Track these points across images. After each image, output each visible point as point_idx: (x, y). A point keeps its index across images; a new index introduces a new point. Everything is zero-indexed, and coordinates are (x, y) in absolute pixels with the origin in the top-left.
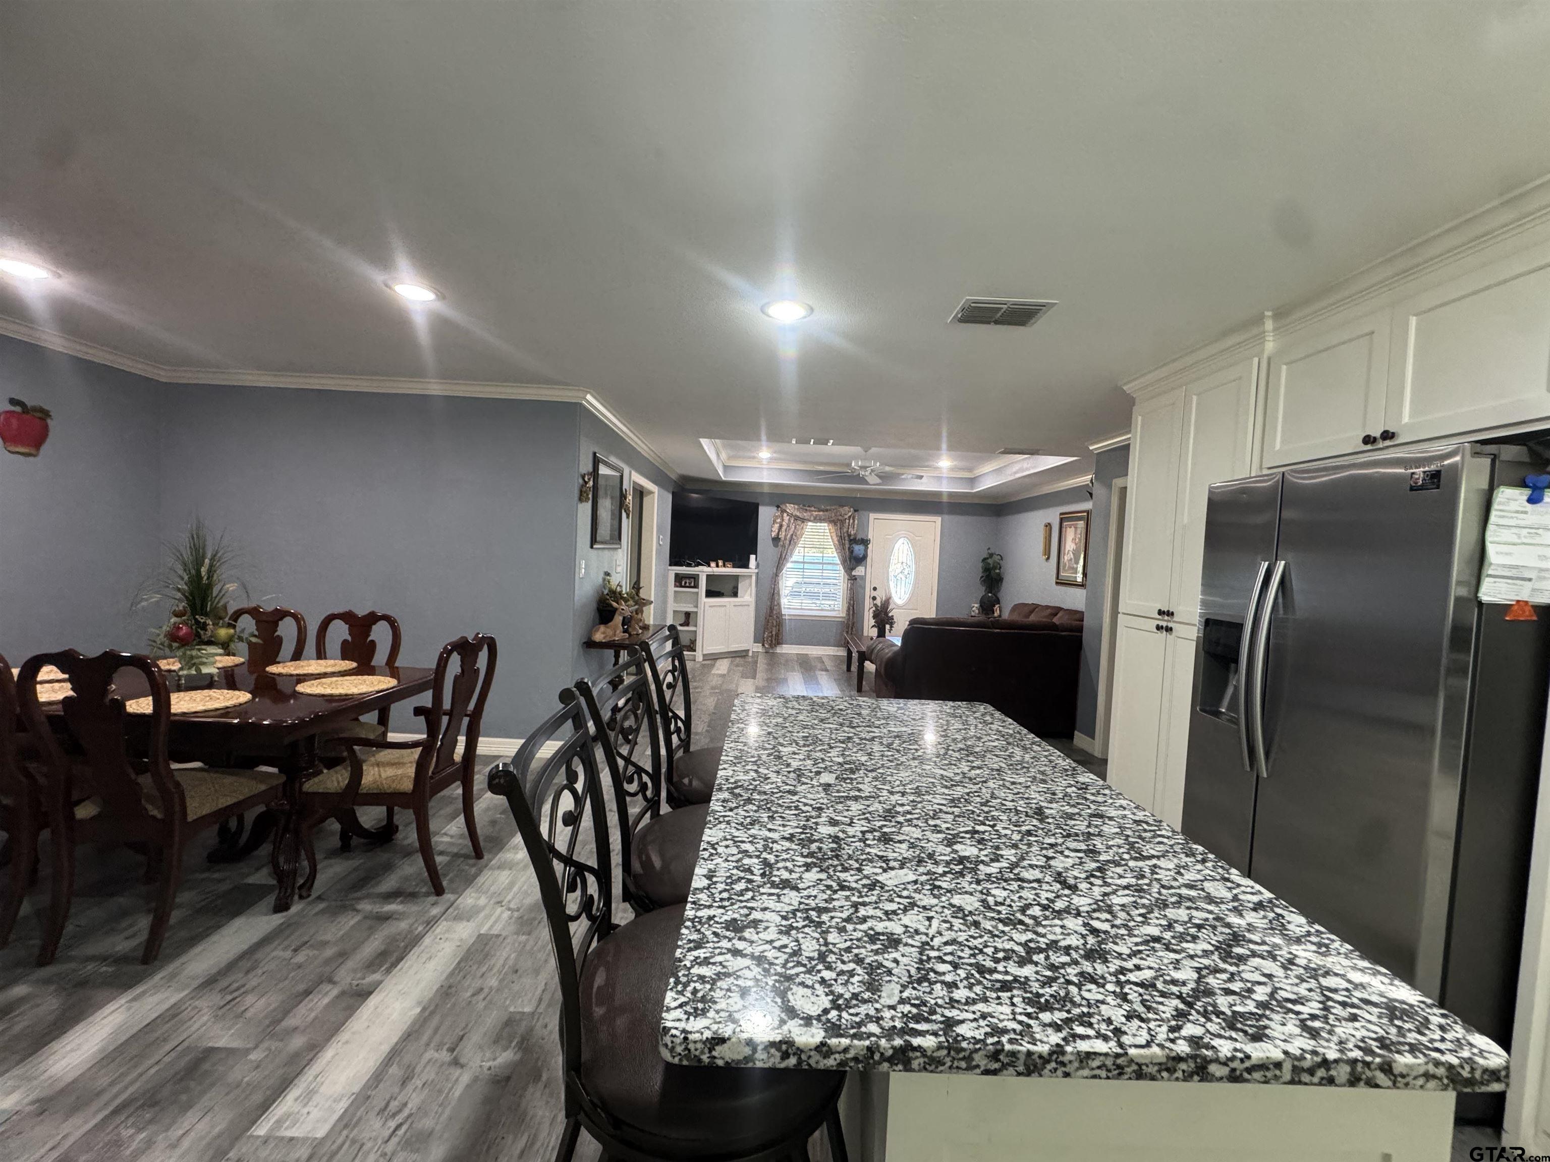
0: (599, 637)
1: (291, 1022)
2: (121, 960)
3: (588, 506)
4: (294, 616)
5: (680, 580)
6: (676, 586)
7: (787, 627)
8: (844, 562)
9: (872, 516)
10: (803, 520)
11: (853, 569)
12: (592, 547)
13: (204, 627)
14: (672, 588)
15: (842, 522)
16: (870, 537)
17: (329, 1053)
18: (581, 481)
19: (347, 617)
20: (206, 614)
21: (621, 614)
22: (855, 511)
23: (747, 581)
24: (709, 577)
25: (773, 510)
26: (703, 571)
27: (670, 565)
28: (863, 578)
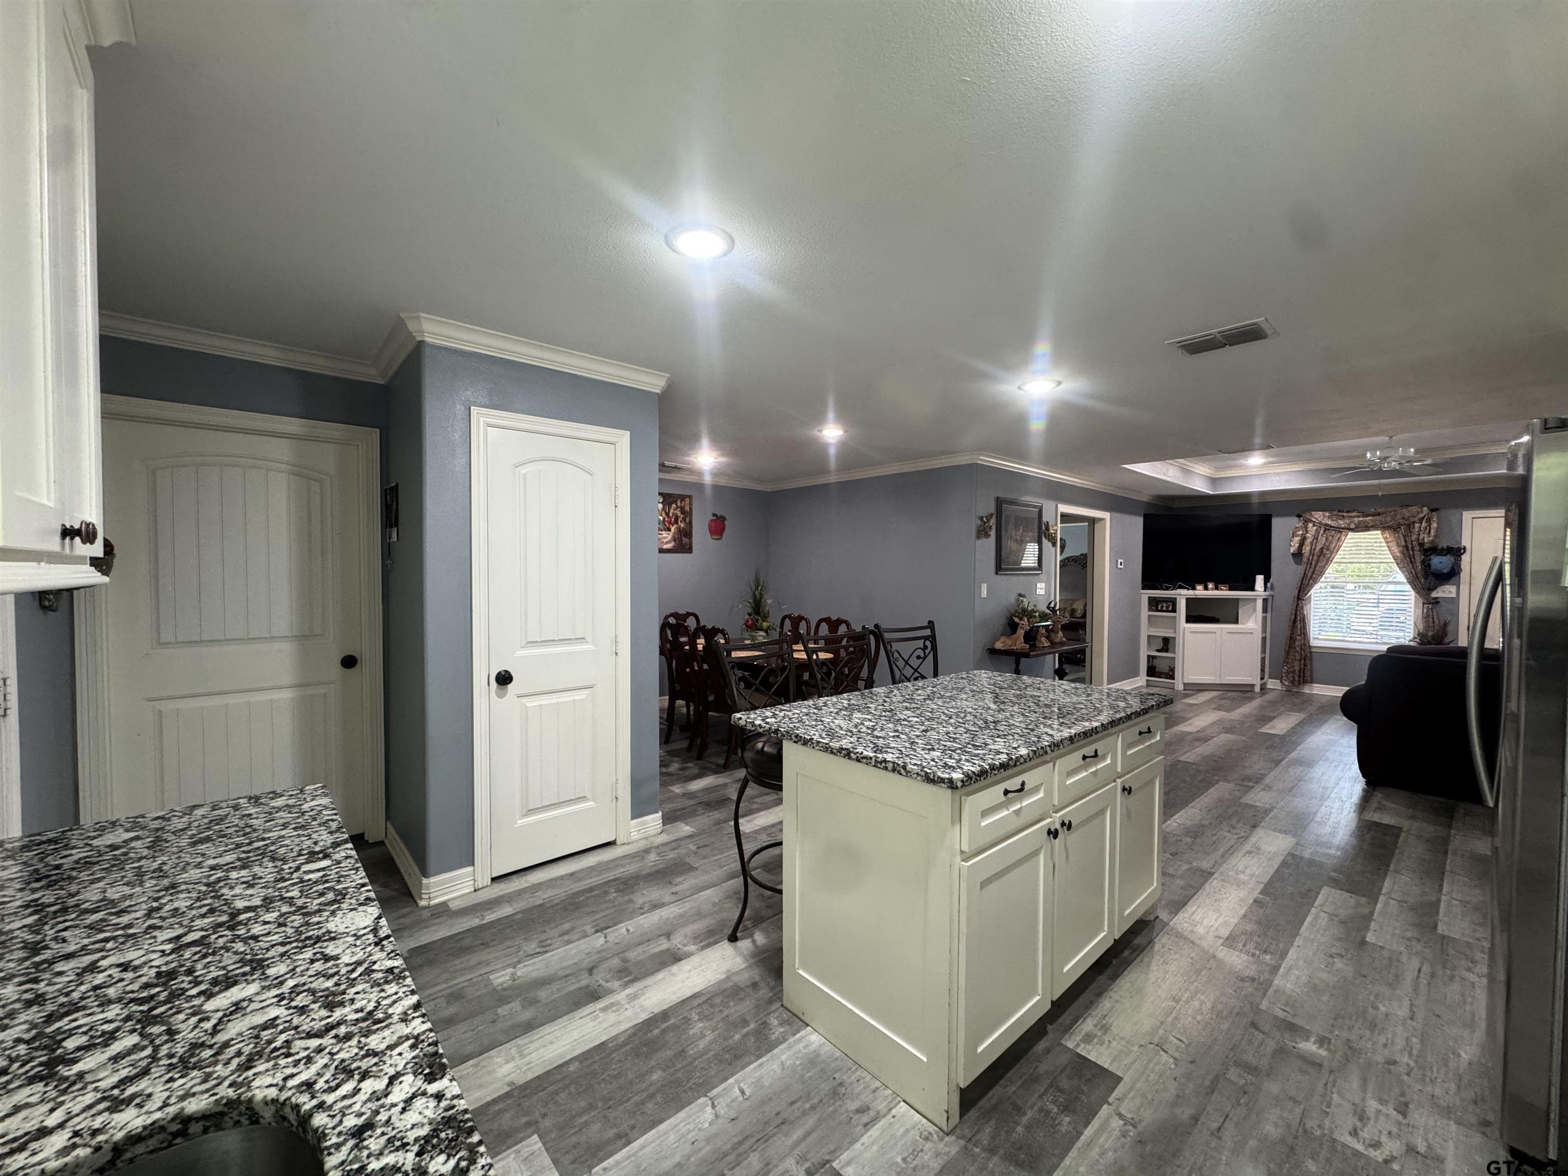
0: (999, 645)
3: (990, 543)
5: (1154, 604)
6: (1150, 609)
7: (1317, 665)
8: (1414, 581)
9: (1467, 515)
10: (1339, 530)
11: (1431, 589)
12: (997, 573)
13: (757, 620)
14: (1145, 612)
15: (1410, 526)
16: (1465, 542)
18: (979, 522)
20: (759, 615)
21: (1023, 628)
22: (1432, 510)
23: (1251, 605)
24: (1189, 601)
25: (1294, 522)
26: (1182, 595)
27: (1143, 589)
28: (1455, 601)
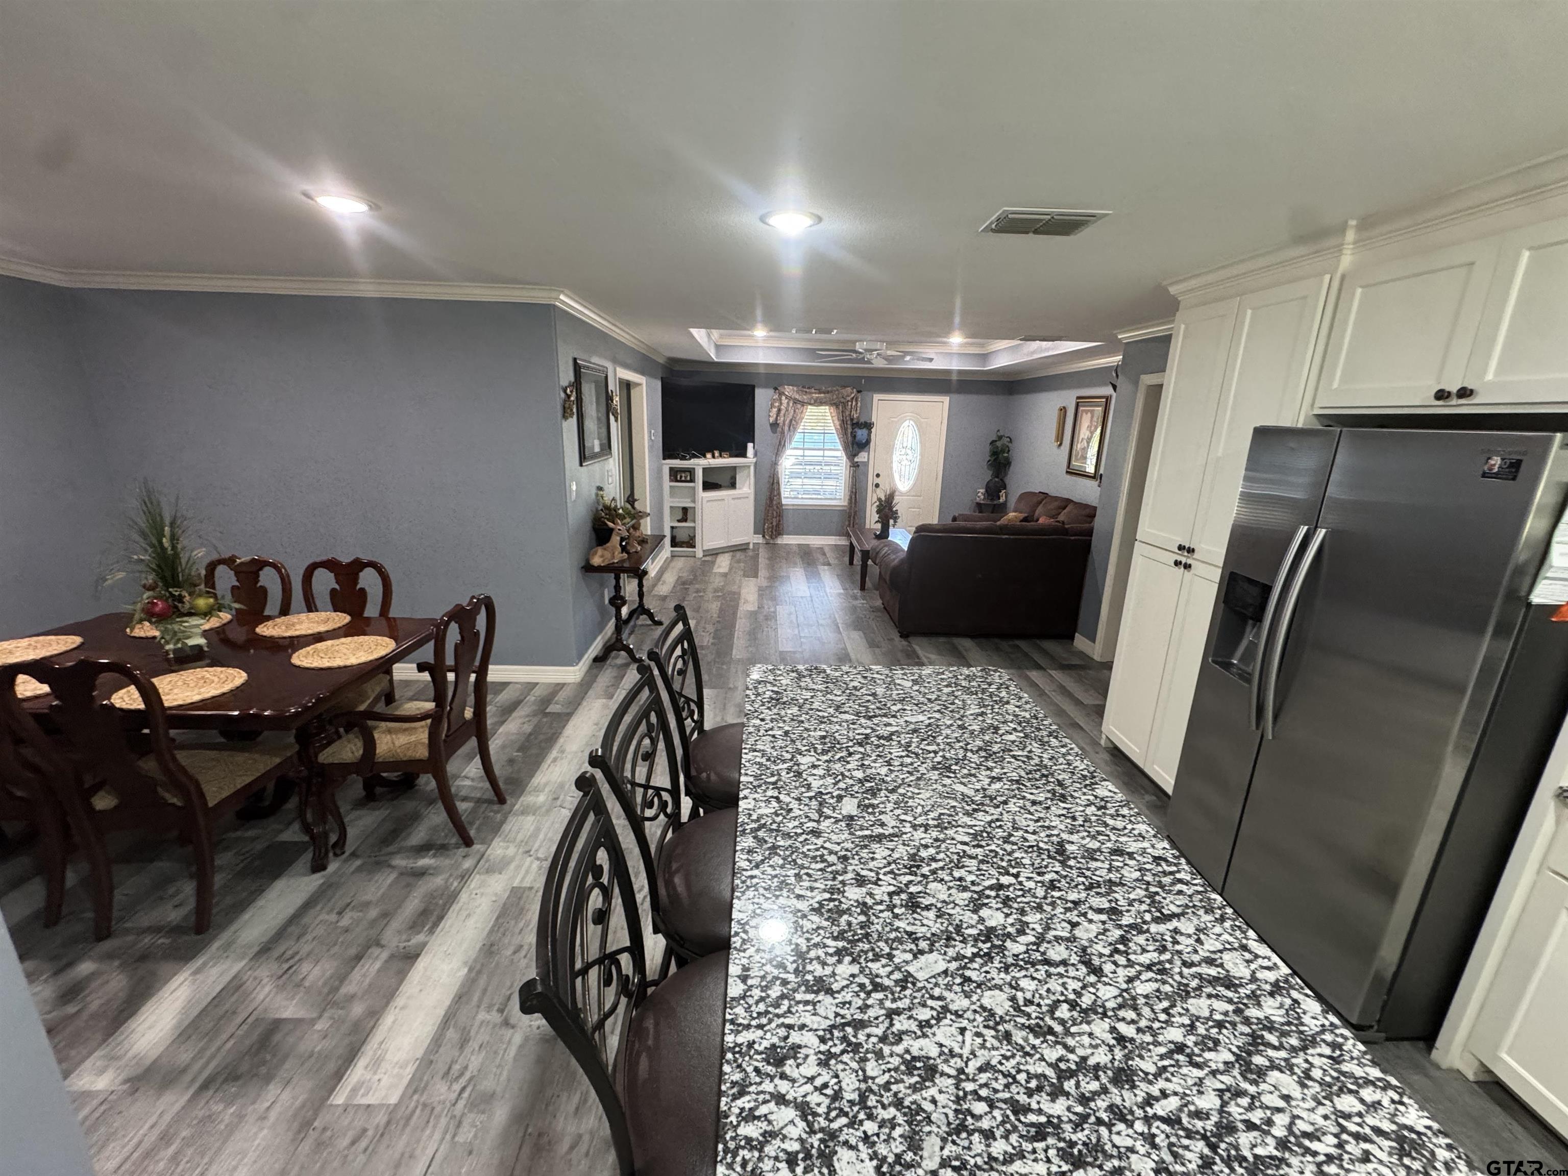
0: (597, 561)
1: (348, 988)
2: (176, 930)
3: (573, 421)
4: (274, 565)
5: (675, 474)
6: (671, 481)
7: (789, 521)
8: (846, 448)
9: (877, 397)
10: (803, 404)
11: (855, 455)
12: (581, 465)
13: (180, 599)
14: (667, 483)
15: (845, 405)
16: (874, 420)
17: (388, 1019)
18: (563, 395)
19: (330, 565)
20: (178, 585)
21: (618, 534)
22: (859, 392)
23: (746, 472)
24: (705, 470)
25: (771, 391)
26: (699, 464)
27: (664, 459)
28: (866, 464)
